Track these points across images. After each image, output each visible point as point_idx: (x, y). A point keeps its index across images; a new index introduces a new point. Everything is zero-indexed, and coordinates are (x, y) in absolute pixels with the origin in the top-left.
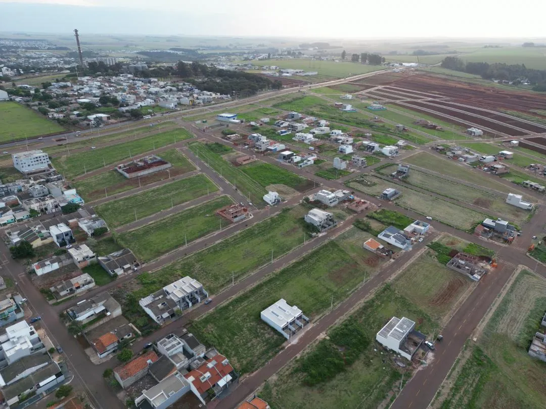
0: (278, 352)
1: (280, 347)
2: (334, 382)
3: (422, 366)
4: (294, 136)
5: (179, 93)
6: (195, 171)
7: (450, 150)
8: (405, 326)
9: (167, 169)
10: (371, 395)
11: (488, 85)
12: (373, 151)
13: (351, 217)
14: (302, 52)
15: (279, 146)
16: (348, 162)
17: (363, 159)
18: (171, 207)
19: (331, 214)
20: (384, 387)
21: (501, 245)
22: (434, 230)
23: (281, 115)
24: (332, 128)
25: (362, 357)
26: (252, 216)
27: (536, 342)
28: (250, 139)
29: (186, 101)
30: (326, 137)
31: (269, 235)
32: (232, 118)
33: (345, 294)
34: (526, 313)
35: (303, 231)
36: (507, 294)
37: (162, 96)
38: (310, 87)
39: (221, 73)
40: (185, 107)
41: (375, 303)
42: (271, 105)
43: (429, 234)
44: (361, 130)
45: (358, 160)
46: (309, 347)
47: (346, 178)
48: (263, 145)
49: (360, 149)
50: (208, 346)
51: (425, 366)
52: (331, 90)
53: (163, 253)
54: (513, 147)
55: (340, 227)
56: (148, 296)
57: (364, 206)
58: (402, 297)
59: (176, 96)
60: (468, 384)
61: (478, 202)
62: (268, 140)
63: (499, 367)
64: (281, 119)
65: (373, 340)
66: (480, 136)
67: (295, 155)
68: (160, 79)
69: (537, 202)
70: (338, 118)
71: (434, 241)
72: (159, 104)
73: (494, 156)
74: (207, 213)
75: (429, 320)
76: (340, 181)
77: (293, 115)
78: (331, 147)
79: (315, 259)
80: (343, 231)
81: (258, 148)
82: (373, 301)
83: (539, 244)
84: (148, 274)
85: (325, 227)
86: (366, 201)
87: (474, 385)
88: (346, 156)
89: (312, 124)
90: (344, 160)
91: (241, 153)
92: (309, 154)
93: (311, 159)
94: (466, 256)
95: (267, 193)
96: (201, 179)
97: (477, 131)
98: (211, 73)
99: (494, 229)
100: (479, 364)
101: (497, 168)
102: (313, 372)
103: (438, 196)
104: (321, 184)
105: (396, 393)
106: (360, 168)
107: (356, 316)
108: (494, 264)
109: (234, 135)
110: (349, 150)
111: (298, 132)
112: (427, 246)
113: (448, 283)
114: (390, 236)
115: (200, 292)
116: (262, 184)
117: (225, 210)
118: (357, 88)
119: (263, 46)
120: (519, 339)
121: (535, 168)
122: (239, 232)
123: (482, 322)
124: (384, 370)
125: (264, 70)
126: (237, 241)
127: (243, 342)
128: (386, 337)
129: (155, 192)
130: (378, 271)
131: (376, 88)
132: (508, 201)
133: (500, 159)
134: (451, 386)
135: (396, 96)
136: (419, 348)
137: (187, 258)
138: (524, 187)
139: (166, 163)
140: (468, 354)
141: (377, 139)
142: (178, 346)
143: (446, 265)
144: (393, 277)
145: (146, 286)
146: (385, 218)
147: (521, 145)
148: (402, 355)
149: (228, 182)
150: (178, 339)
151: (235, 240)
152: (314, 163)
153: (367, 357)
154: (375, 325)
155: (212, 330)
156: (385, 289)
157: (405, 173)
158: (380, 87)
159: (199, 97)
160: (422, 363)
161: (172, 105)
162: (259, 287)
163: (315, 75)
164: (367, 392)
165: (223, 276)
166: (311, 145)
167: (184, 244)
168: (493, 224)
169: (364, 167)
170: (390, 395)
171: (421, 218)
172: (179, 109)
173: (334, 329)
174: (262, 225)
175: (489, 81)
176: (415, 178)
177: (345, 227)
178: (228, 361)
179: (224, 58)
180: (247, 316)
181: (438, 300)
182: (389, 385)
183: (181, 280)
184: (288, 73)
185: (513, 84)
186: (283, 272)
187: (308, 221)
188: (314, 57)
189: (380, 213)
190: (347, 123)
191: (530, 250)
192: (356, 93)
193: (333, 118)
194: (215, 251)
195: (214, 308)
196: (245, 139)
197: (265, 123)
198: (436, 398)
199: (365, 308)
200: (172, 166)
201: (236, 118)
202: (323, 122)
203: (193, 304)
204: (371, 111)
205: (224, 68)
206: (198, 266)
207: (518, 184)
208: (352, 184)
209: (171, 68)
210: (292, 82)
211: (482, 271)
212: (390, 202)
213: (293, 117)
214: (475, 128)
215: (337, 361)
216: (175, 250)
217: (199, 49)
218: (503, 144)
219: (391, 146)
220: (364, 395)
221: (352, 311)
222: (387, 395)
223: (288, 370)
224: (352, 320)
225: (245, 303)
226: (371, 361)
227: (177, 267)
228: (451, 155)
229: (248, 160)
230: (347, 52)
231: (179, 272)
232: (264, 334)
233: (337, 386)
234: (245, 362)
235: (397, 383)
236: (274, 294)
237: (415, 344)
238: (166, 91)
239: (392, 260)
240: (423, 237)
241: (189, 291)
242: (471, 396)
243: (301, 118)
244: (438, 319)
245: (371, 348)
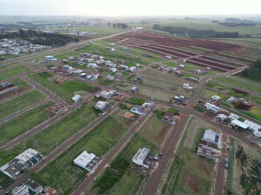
0: (84, 179)
1: (85, 176)
2: (114, 188)
3: (154, 170)
4: (87, 65)
5: (21, 46)
6: (32, 88)
7: (159, 66)
8: (145, 152)
9: (15, 89)
10: (131, 190)
11: (172, 36)
12: (126, 70)
13: (118, 103)
14: (89, 23)
15: (79, 71)
16: (114, 76)
17: (121, 74)
18: (18, 110)
19: (107, 103)
20: (137, 184)
21: (182, 107)
22: (155, 104)
23: (79, 55)
24: (106, 60)
25: (127, 172)
26: (67, 109)
27: (199, 148)
28: (63, 68)
29: (25, 50)
30: (103, 65)
31: (77, 118)
32: (53, 58)
33: (117, 142)
34: (194, 136)
35: (95, 113)
36: (187, 129)
37: (11, 48)
38: (94, 40)
39: (45, 35)
40: (26, 54)
41: (131, 144)
42: (74, 50)
43: (153, 106)
44: (120, 60)
45: (119, 75)
46: (100, 173)
47: (114, 84)
48: (70, 71)
49: (120, 69)
50: (44, 185)
51: (155, 169)
52: (104, 41)
53: (14, 138)
54: (184, 63)
55: (112, 109)
56: (6, 164)
57: (123, 97)
58: (143, 138)
59: (19, 48)
60: (174, 174)
61: (172, 89)
62: (73, 68)
63: (186, 162)
64: (80, 57)
65: (131, 162)
66: (171, 59)
67: (88, 75)
68: (9, 39)
69: (195, 86)
70: (108, 55)
71: (155, 109)
72: (9, 53)
73: (177, 68)
74: (40, 111)
75: (156, 147)
76: (111, 86)
77: (86, 54)
78: (106, 69)
79: (101, 127)
80: (114, 110)
81: (68, 73)
82: (130, 143)
83: (197, 104)
84: (5, 151)
85: (105, 110)
86: (124, 94)
87: (177, 173)
88: (113, 73)
89: (96, 59)
90: (113, 75)
91: (58, 76)
92: (95, 74)
93: (96, 76)
94: (169, 114)
95: (74, 96)
96: (36, 93)
97: (169, 57)
98: (40, 34)
99: (179, 100)
100: (178, 163)
101: (178, 73)
102: (103, 185)
103: (155, 88)
104: (102, 88)
105: (143, 186)
106: (120, 79)
107: (123, 152)
108: (180, 116)
109: (54, 67)
110: (114, 70)
111: (89, 63)
112: (153, 112)
113: (162, 128)
114: (136, 109)
115: (38, 156)
116: (71, 91)
117: (51, 108)
118: (117, 40)
119: (69, 20)
120: (193, 148)
121: (193, 71)
122: (60, 119)
123: (177, 143)
124: (137, 176)
125: (69, 32)
126: (58, 124)
127: (65, 178)
128: (137, 159)
129: (8, 103)
130: (131, 127)
131: (125, 40)
132: (183, 87)
133: (179, 69)
134: (167, 176)
135: (134, 43)
136: (152, 161)
137: (30, 138)
138: (190, 80)
139: (14, 86)
140: (173, 160)
141: (127, 64)
142: (25, 190)
143: (161, 120)
144: (138, 129)
145: (4, 158)
146: (133, 101)
147: (187, 62)
148: (145, 166)
149: (52, 93)
150: (25, 186)
151: (57, 123)
152: (98, 78)
153: (129, 171)
154: (132, 154)
155: (46, 175)
156: (135, 136)
157: (140, 79)
158: (127, 39)
159: (33, 48)
160: (154, 169)
161: (17, 53)
162: (72, 147)
163: (96, 34)
164: (130, 189)
165: (51, 145)
166: (96, 69)
167: (27, 130)
168: (178, 98)
169: (122, 78)
170: (140, 187)
171: (148, 99)
172: (21, 55)
173: (112, 161)
174: (72, 113)
175: (173, 34)
176: (145, 81)
177: (115, 108)
178: (56, 191)
179: (47, 26)
180: (66, 163)
181: (159, 136)
182: (140, 182)
183: (26, 151)
184: (82, 34)
185: (182, 35)
186: (85, 137)
187: (97, 108)
188: (95, 26)
189: (131, 99)
190: (113, 57)
191: (194, 108)
192: (116, 42)
193: (106, 55)
194: (46, 131)
195: (47, 163)
196: (60, 69)
197: (71, 59)
198: (161, 184)
199: (126, 147)
200: (18, 87)
201: (55, 58)
202: (101, 57)
203: (34, 163)
204: (124, 50)
205: (47, 32)
206: (36, 141)
207: (187, 79)
208: (117, 87)
209: (16, 33)
210: (85, 38)
211: (176, 120)
212: (135, 94)
213: (86, 56)
214: (168, 55)
215: (114, 177)
216: (21, 135)
217: (33, 22)
218: (180, 62)
219: (133, 67)
220: (128, 191)
221: (120, 150)
222: (139, 188)
223: (89, 188)
224: (121, 154)
225: (65, 157)
226: (131, 173)
227: (24, 144)
228: (160, 69)
229: (63, 79)
230: (110, 23)
231: (25, 147)
232: (76, 171)
233: (115, 190)
234: (66, 189)
235: (143, 181)
236: (81, 149)
237: (150, 160)
238: (13, 46)
239: (137, 121)
240: (150, 108)
241: (31, 156)
242: (176, 179)
243: (90, 56)
244: (159, 146)
245: (130, 166)
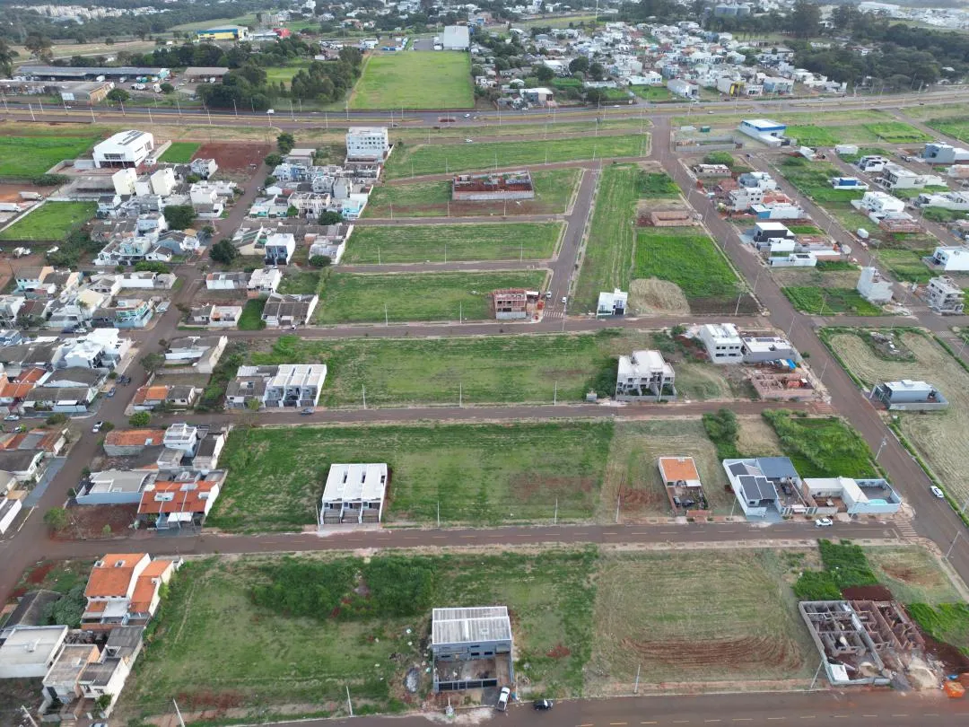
0: (288, 531)
1: (298, 527)
2: (288, 623)
8: (486, 631)
10: (301, 681)
20: (336, 688)
25: (374, 624)
26: (537, 321)
46: (327, 553)
51: (444, 718)
65: (427, 615)
74: (481, 287)
105: (339, 713)
107: (458, 563)
122: (481, 336)
124: (373, 667)
126: (458, 349)
127: (268, 489)
136: (481, 684)
151: (459, 345)
153: (380, 630)
154: (469, 596)
155: (261, 450)
160: (445, 712)
164: (304, 673)
170: (327, 706)
173: (395, 557)
174: (532, 341)
180: (321, 459)
194: (411, 348)
203: (287, 405)
216: (367, 324)
220: (293, 673)
222: (323, 703)
223: (260, 560)
224: (445, 563)
225: (342, 441)
226: (377, 640)
232: (304, 496)
233: (283, 631)
234: (234, 514)
245: (408, 623)
